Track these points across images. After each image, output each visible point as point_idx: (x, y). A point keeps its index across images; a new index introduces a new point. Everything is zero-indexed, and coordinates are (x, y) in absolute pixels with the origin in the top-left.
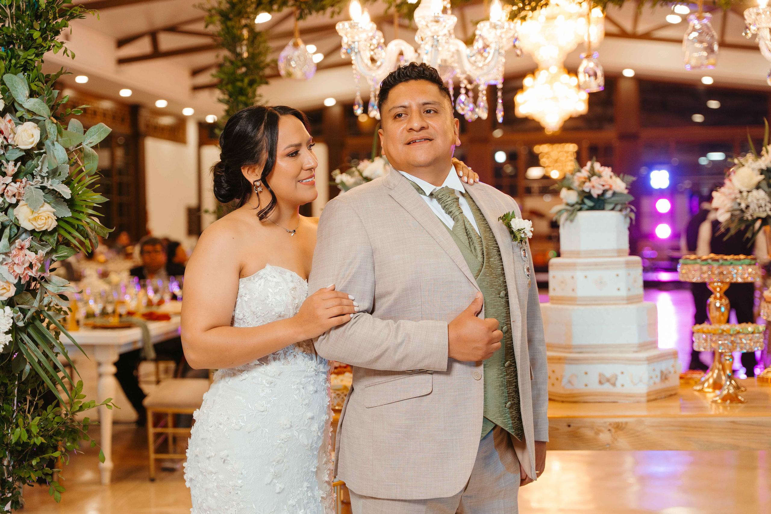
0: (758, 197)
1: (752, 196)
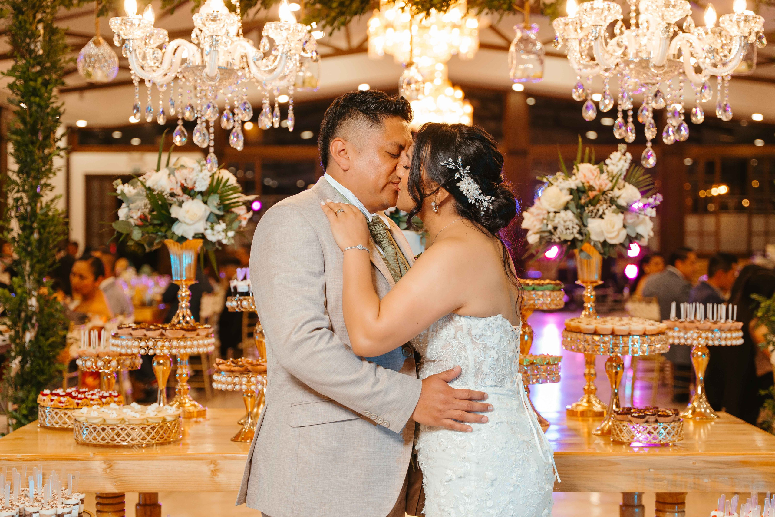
0: (565, 219)
1: (559, 217)
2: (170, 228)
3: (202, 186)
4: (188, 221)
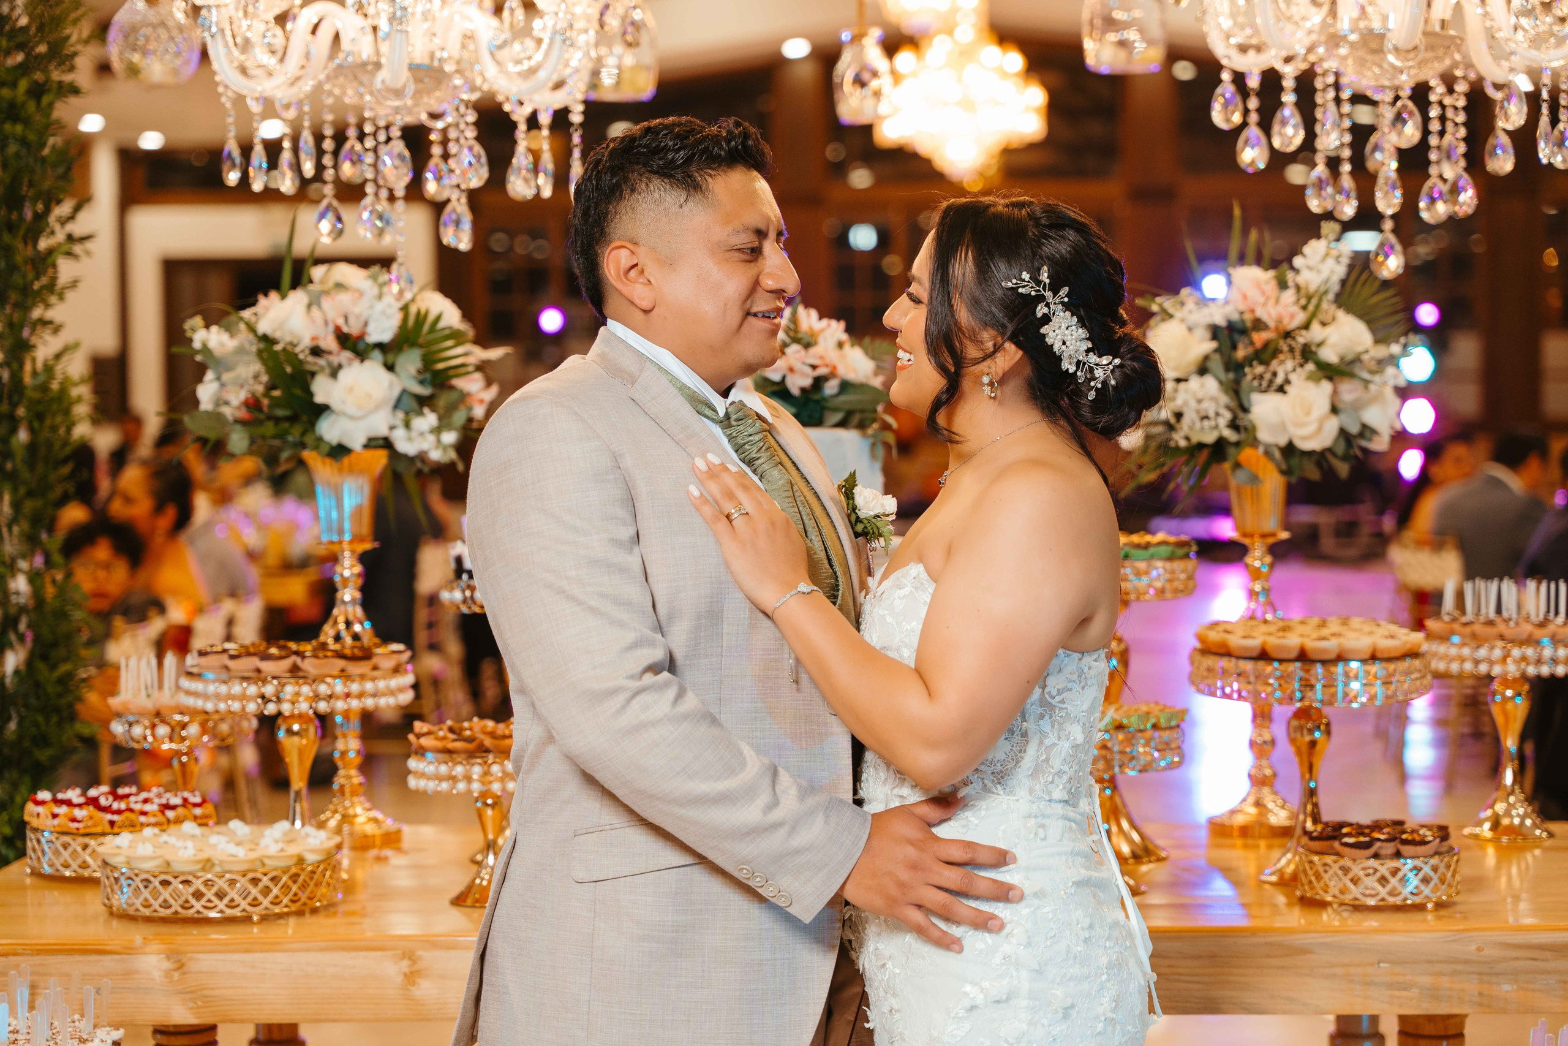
0: (1200, 395)
1: (1186, 391)
2: (312, 424)
3: (382, 330)
4: (351, 410)
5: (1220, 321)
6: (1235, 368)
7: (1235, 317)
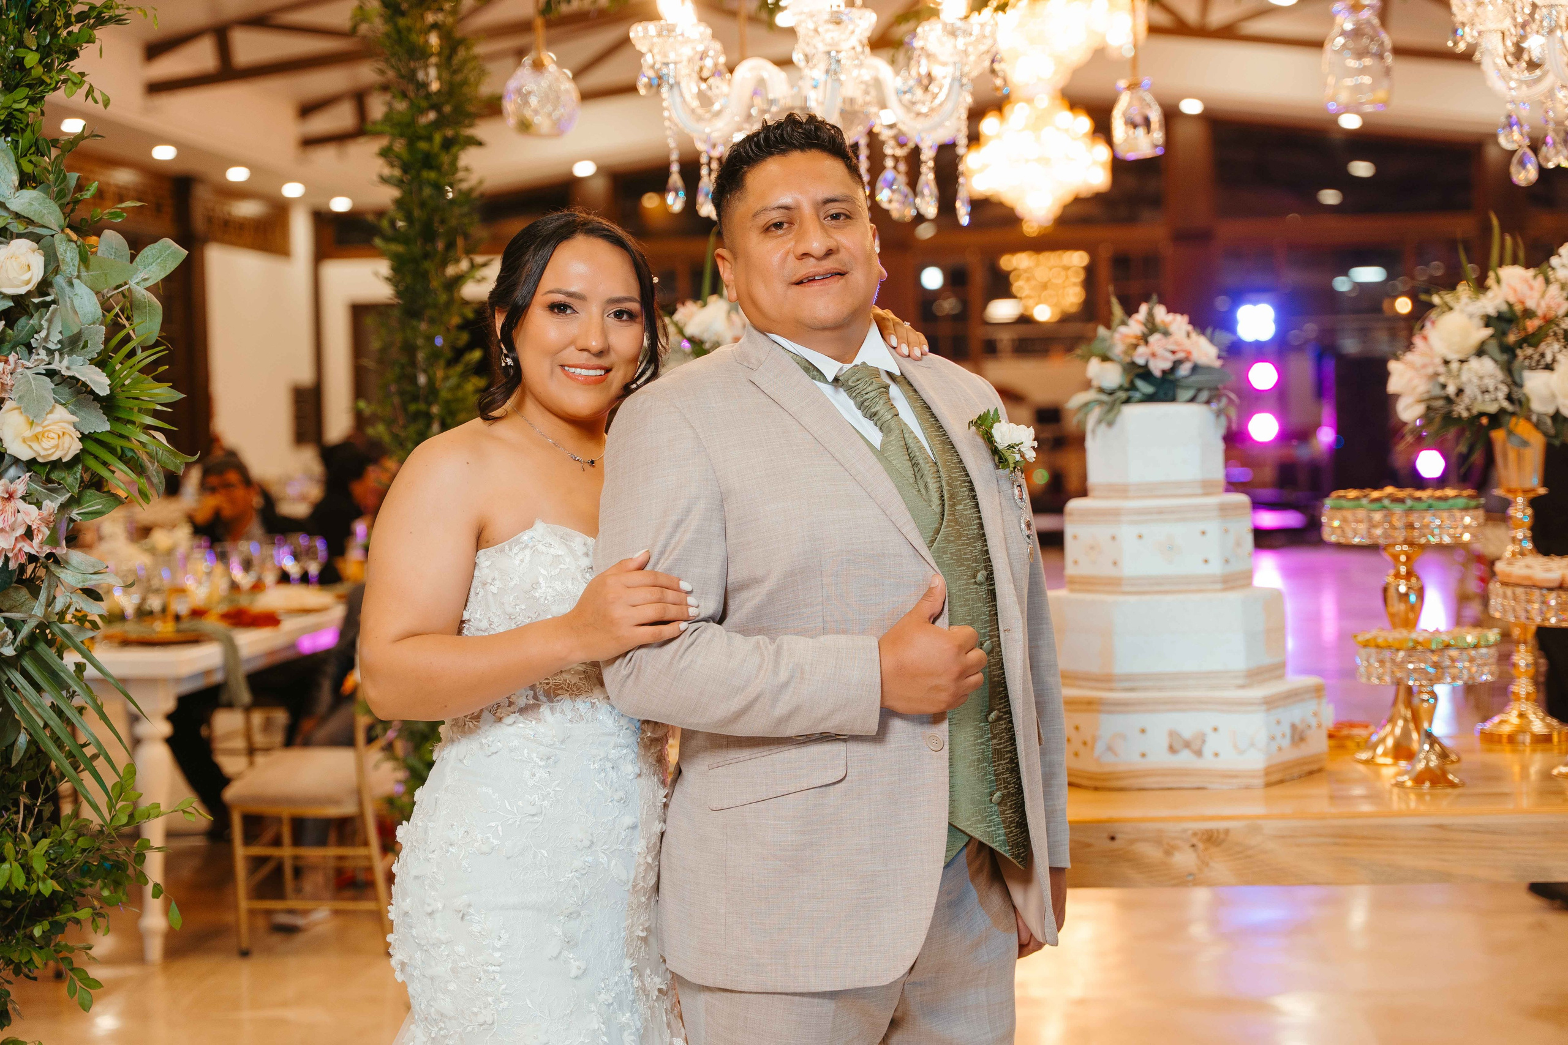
0: (1481, 373)
1: (1469, 369)
5: (1492, 311)
6: (1509, 351)
7: (1504, 308)
